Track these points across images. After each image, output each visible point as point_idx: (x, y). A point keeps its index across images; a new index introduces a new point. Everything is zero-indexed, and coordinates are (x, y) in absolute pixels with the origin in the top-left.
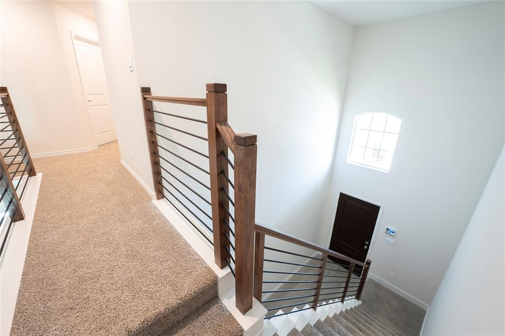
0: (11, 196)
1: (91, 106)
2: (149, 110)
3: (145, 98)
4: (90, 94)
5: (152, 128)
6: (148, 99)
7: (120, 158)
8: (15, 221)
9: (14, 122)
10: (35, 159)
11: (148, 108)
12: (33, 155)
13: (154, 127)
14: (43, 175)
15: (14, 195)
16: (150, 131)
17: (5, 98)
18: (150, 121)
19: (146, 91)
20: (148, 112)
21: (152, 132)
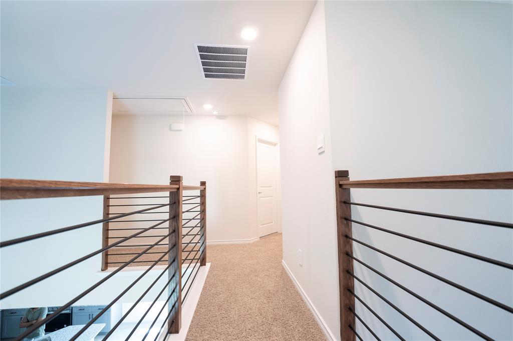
0: (176, 299)
1: (260, 197)
2: (345, 203)
3: (341, 186)
4: (261, 187)
5: (347, 230)
6: (344, 187)
7: (282, 258)
8: (171, 333)
9: (203, 212)
10: (209, 246)
11: (343, 200)
12: (209, 242)
13: (350, 228)
14: (211, 266)
15: (179, 298)
16: (345, 234)
17: (202, 190)
18: (345, 219)
19: (342, 175)
20: (344, 205)
21: (347, 236)
